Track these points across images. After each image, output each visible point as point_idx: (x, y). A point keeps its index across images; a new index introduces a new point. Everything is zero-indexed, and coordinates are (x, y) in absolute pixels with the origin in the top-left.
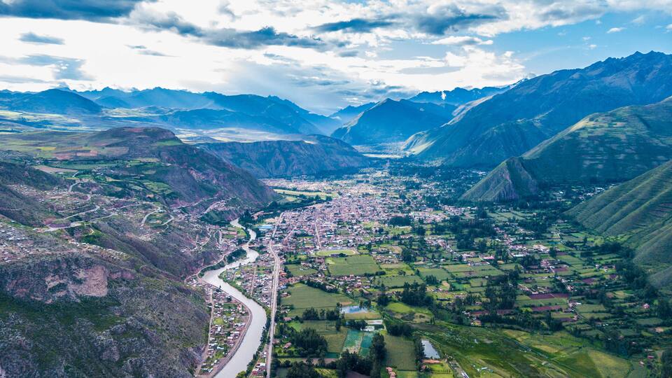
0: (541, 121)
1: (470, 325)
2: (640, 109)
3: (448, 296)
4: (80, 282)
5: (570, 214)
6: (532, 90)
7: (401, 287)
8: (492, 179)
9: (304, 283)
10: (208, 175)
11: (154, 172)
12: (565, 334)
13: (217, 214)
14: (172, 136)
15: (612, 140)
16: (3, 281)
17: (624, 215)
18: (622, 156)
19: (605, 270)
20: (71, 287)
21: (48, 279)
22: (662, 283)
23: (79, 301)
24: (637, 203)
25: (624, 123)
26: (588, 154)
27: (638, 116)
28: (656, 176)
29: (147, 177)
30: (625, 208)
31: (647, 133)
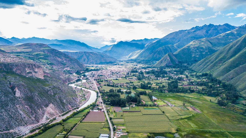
0: (176, 46)
1: (165, 93)
2: (209, 39)
3: (156, 87)
4: (36, 72)
5: (190, 68)
6: (172, 36)
7: (140, 85)
8: (163, 59)
9: (106, 85)
10: (62, 59)
11: (43, 56)
12: (195, 93)
13: (67, 71)
14: (48, 46)
15: (201, 48)
16: (12, 68)
17: (208, 66)
18: (204, 53)
19: (204, 80)
20: (34, 74)
21: (26, 69)
22: (222, 79)
23: (36, 78)
24: (211, 62)
25: (204, 43)
26: (193, 53)
27: (208, 41)
28: (217, 54)
29: (40, 58)
30: (208, 64)
31: (211, 46)
